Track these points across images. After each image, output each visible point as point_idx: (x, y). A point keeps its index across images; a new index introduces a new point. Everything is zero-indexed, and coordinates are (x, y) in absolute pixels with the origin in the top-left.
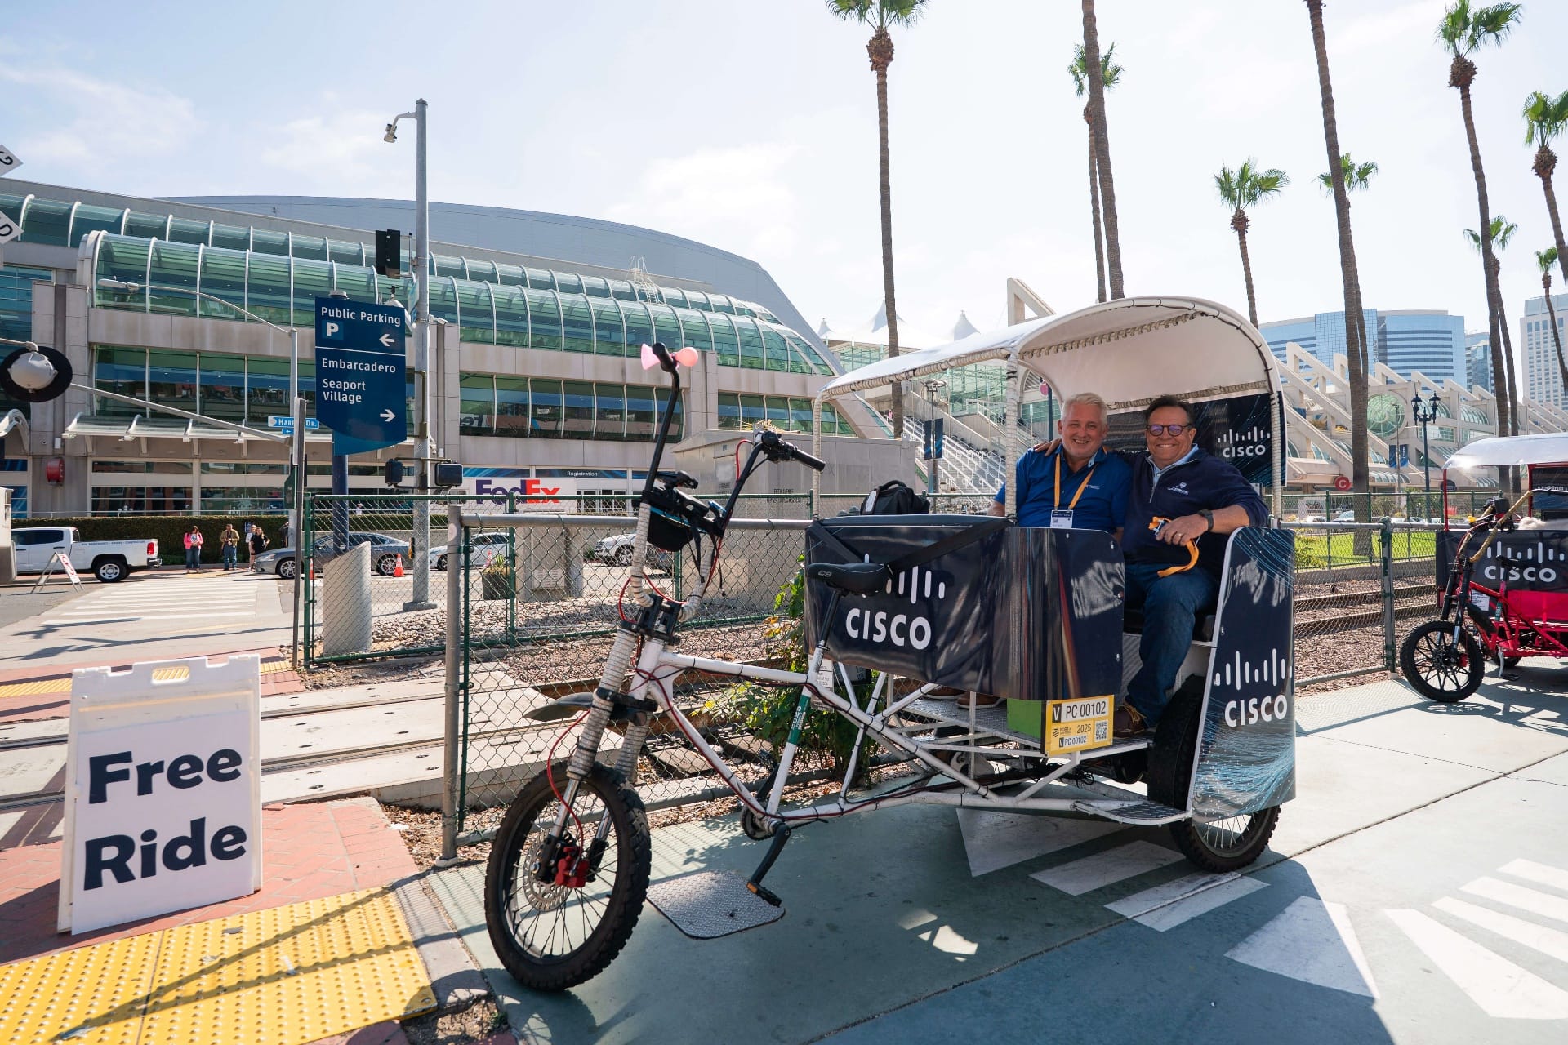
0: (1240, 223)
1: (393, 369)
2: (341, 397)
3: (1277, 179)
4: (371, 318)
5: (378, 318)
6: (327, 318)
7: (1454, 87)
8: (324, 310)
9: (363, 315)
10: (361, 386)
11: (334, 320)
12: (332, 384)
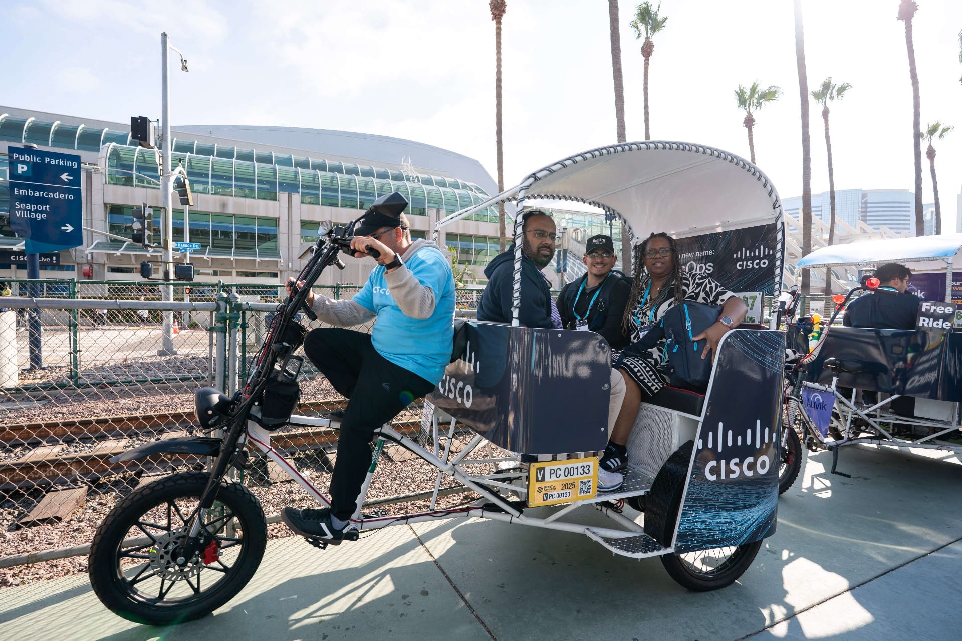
0: (749, 122)
1: (71, 197)
2: (30, 215)
3: (775, 92)
4: (53, 162)
5: (59, 162)
6: (19, 161)
7: (900, 20)
8: (15, 156)
9: (47, 160)
10: (46, 208)
11: (24, 162)
12: (22, 206)
